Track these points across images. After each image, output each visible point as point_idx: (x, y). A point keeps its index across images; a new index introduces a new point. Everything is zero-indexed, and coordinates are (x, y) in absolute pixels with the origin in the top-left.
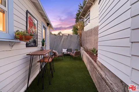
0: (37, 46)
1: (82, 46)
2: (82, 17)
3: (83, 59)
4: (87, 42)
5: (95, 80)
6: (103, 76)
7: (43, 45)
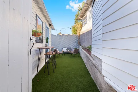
0: (42, 43)
1: (80, 45)
2: (80, 18)
3: (81, 56)
4: (85, 41)
5: (89, 69)
6: (94, 63)
7: (47, 42)
